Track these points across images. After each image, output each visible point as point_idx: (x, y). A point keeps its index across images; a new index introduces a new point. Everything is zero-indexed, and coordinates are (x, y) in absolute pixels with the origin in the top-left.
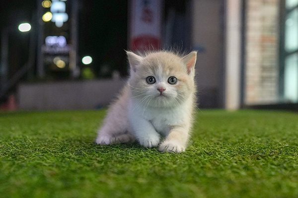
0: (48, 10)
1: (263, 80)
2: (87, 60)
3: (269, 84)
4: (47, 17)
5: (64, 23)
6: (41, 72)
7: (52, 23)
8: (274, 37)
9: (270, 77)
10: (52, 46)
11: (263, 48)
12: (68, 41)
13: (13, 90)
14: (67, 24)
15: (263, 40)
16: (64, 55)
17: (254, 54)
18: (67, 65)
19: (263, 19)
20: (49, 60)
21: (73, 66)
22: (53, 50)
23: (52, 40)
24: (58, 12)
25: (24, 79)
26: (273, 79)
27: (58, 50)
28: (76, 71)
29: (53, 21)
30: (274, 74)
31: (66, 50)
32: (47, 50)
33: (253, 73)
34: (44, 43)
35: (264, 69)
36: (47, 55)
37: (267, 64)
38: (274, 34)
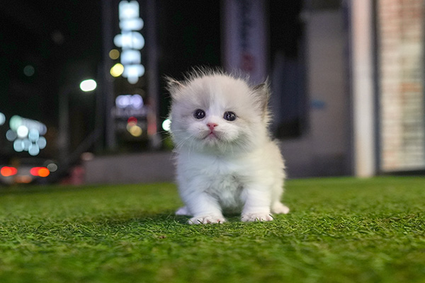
0: (118, 61)
1: (406, 143)
3: (414, 148)
4: (116, 71)
5: (140, 78)
6: (112, 143)
7: (122, 79)
9: (416, 138)
10: (124, 109)
11: (404, 100)
12: (145, 101)
14: (143, 79)
15: (404, 89)
16: (141, 120)
17: (392, 108)
18: (145, 132)
19: (403, 60)
20: (121, 126)
21: (153, 132)
22: (126, 113)
23: (124, 101)
24: (132, 64)
26: (420, 141)
27: (133, 113)
28: (156, 140)
29: (125, 75)
31: (143, 112)
32: (119, 113)
33: (392, 133)
34: (115, 104)
35: (406, 127)
36: (119, 120)
37: (410, 121)
38: (418, 80)
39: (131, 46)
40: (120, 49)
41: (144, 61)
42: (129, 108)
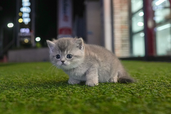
0: (21, 17)
1: (123, 46)
2: (38, 39)
3: (126, 48)
4: (20, 21)
5: (29, 23)
6: (18, 45)
7: (23, 23)
8: (127, 26)
9: (126, 45)
10: (23, 33)
11: (122, 31)
12: (30, 31)
13: (6, 53)
14: (30, 23)
15: (122, 28)
16: (28, 37)
17: (118, 34)
18: (30, 42)
19: (121, 18)
20: (22, 39)
21: (33, 42)
22: (24, 35)
23: (23, 30)
24: (26, 18)
25: (11, 48)
26: (128, 46)
27: (26, 35)
28: (34, 44)
29: (23, 22)
30: (128, 43)
31: (30, 35)
32: (21, 35)
33: (118, 43)
34: (20, 31)
35: (123, 41)
36: (21, 37)
37: (124, 39)
38: (127, 25)
39: (26, 12)
40: (22, 13)
41: (30, 17)
42: (25, 33)
